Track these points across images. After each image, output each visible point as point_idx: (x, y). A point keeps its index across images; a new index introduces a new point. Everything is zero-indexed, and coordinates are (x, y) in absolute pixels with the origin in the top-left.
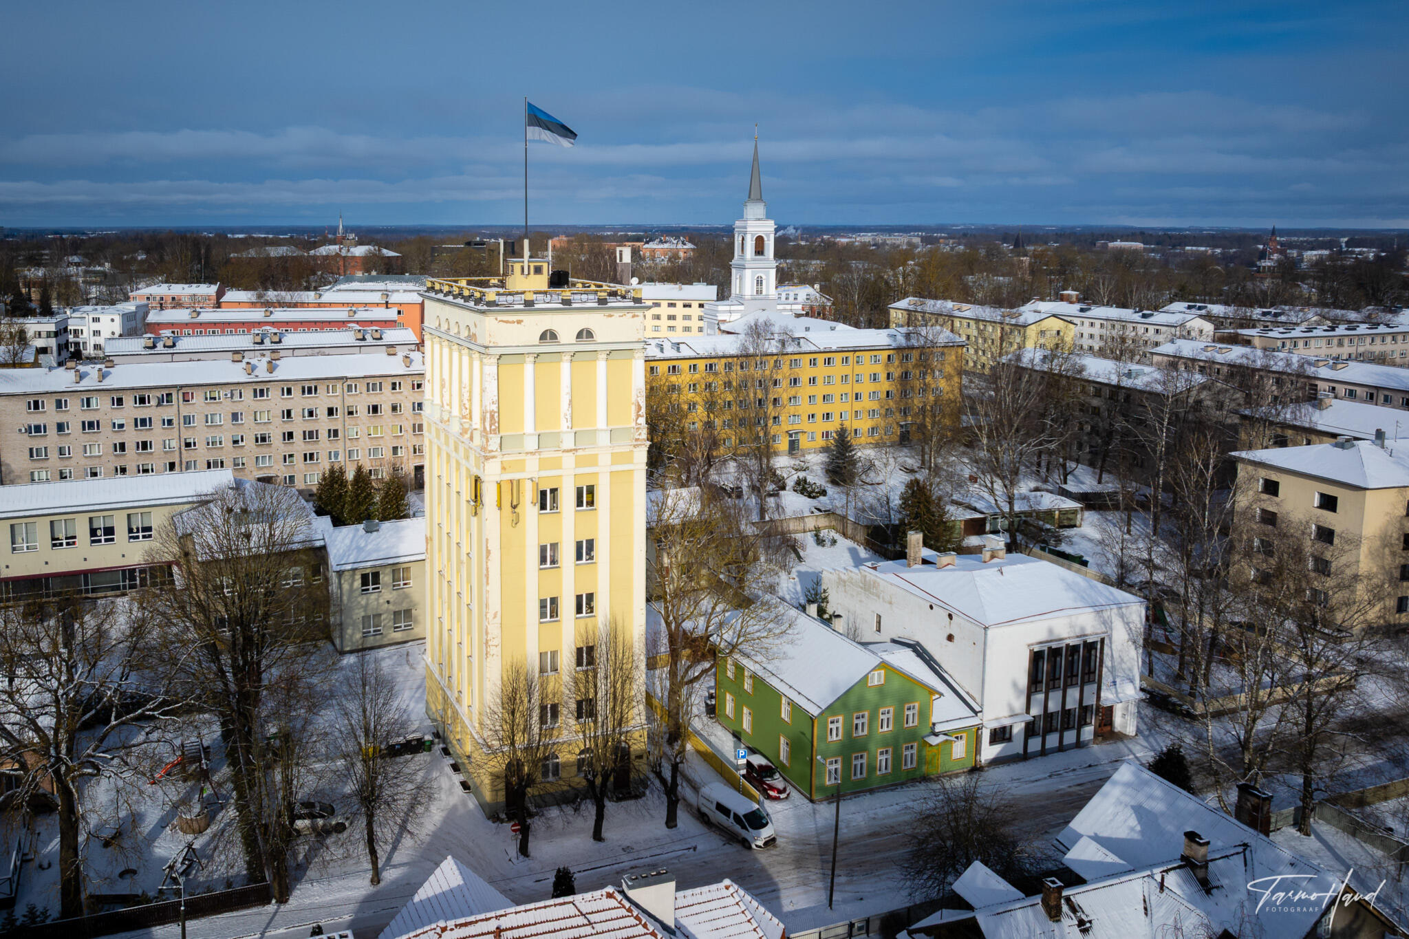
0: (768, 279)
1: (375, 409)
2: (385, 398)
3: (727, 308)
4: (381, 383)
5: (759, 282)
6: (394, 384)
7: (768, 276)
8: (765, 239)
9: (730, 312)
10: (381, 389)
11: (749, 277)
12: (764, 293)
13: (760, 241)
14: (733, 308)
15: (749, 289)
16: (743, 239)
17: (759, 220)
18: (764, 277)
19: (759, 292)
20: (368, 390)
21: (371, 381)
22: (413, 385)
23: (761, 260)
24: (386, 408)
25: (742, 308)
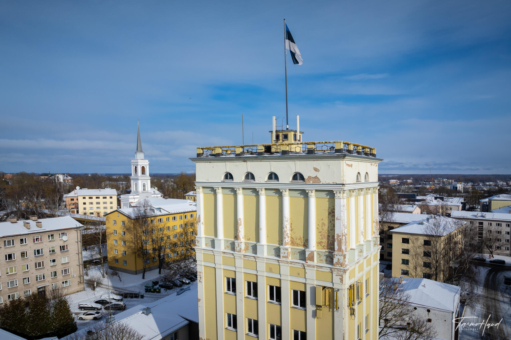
0: (147, 184)
1: (10, 256)
2: (17, 249)
3: (133, 197)
4: (13, 240)
5: (144, 186)
6: (22, 240)
7: (147, 182)
8: (145, 167)
9: (134, 198)
10: (13, 244)
11: (140, 183)
12: (146, 190)
13: (143, 169)
14: (135, 197)
15: (140, 189)
16: (136, 167)
17: (142, 159)
18: (146, 183)
19: (144, 190)
20: (5, 245)
21: (7, 240)
22: (34, 239)
23: (144, 176)
24: (17, 256)
25: (138, 196)
